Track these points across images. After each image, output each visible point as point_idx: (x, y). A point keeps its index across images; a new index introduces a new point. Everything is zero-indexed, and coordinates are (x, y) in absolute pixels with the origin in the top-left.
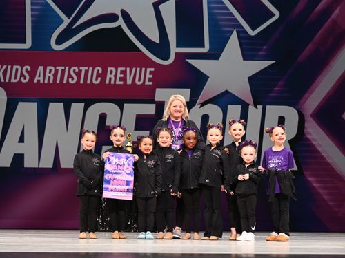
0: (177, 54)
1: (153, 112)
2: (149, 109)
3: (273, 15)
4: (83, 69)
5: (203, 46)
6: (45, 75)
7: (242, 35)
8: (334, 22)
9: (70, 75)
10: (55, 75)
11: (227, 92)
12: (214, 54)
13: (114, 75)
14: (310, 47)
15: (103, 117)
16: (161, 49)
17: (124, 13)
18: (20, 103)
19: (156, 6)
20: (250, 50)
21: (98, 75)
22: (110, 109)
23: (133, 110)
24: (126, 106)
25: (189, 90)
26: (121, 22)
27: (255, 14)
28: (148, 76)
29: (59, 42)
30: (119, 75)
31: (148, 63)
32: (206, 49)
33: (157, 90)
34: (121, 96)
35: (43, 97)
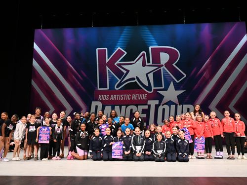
0: (154, 89)
1: (147, 108)
2: (146, 107)
3: (184, 76)
4: (125, 95)
5: (162, 87)
6: (113, 97)
7: (174, 82)
8: (204, 77)
9: (121, 97)
10: (116, 98)
11: (170, 101)
12: (166, 89)
13: (134, 97)
14: (196, 85)
15: (132, 110)
16: (149, 88)
17: (137, 77)
18: (106, 107)
19: (147, 74)
20: (177, 87)
21: (130, 97)
22: (134, 107)
23: (141, 107)
24: (139, 106)
25: (158, 101)
26: (136, 80)
27: (178, 75)
28: (145, 97)
29: (117, 87)
30: (136, 97)
31: (145, 92)
32: (163, 87)
33: (148, 101)
34: (137, 103)
35: (113, 104)
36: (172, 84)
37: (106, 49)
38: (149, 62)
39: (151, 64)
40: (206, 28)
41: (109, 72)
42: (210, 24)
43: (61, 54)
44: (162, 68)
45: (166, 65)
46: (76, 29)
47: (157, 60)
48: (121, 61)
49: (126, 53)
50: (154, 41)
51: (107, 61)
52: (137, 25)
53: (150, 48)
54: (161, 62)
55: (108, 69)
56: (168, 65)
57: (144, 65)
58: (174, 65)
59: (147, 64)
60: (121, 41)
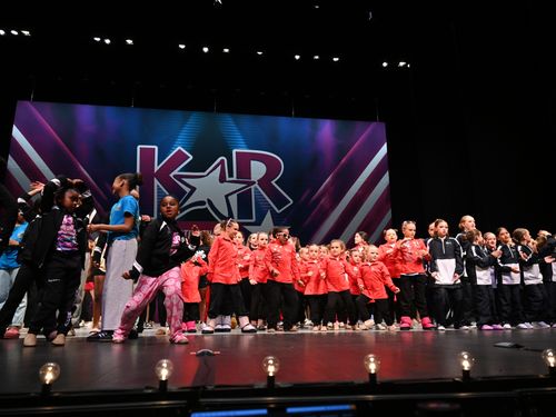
36: (269, 215)
37: (156, 148)
38: (231, 175)
39: (234, 178)
40: (326, 129)
41: (159, 189)
42: (333, 122)
43: (66, 148)
44: (252, 187)
45: (261, 182)
46: (101, 108)
47: (244, 172)
48: (181, 171)
49: (191, 157)
50: (241, 140)
51: (157, 168)
52: (213, 111)
53: (234, 151)
54: (253, 176)
55: (156, 182)
56: (264, 182)
57: (222, 179)
58: (273, 182)
59: (228, 179)
60: (183, 136)
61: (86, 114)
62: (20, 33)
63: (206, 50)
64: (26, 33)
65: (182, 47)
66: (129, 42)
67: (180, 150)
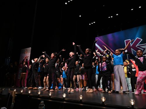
37: (130, 40)
41: (133, 51)
46: (113, 33)
48: (139, 44)
49: (142, 40)
51: (131, 45)
55: (132, 49)
61: (110, 36)
62: (93, 23)
63: (140, 7)
64: (94, 22)
65: (132, 10)
66: (117, 15)
67: (138, 39)
